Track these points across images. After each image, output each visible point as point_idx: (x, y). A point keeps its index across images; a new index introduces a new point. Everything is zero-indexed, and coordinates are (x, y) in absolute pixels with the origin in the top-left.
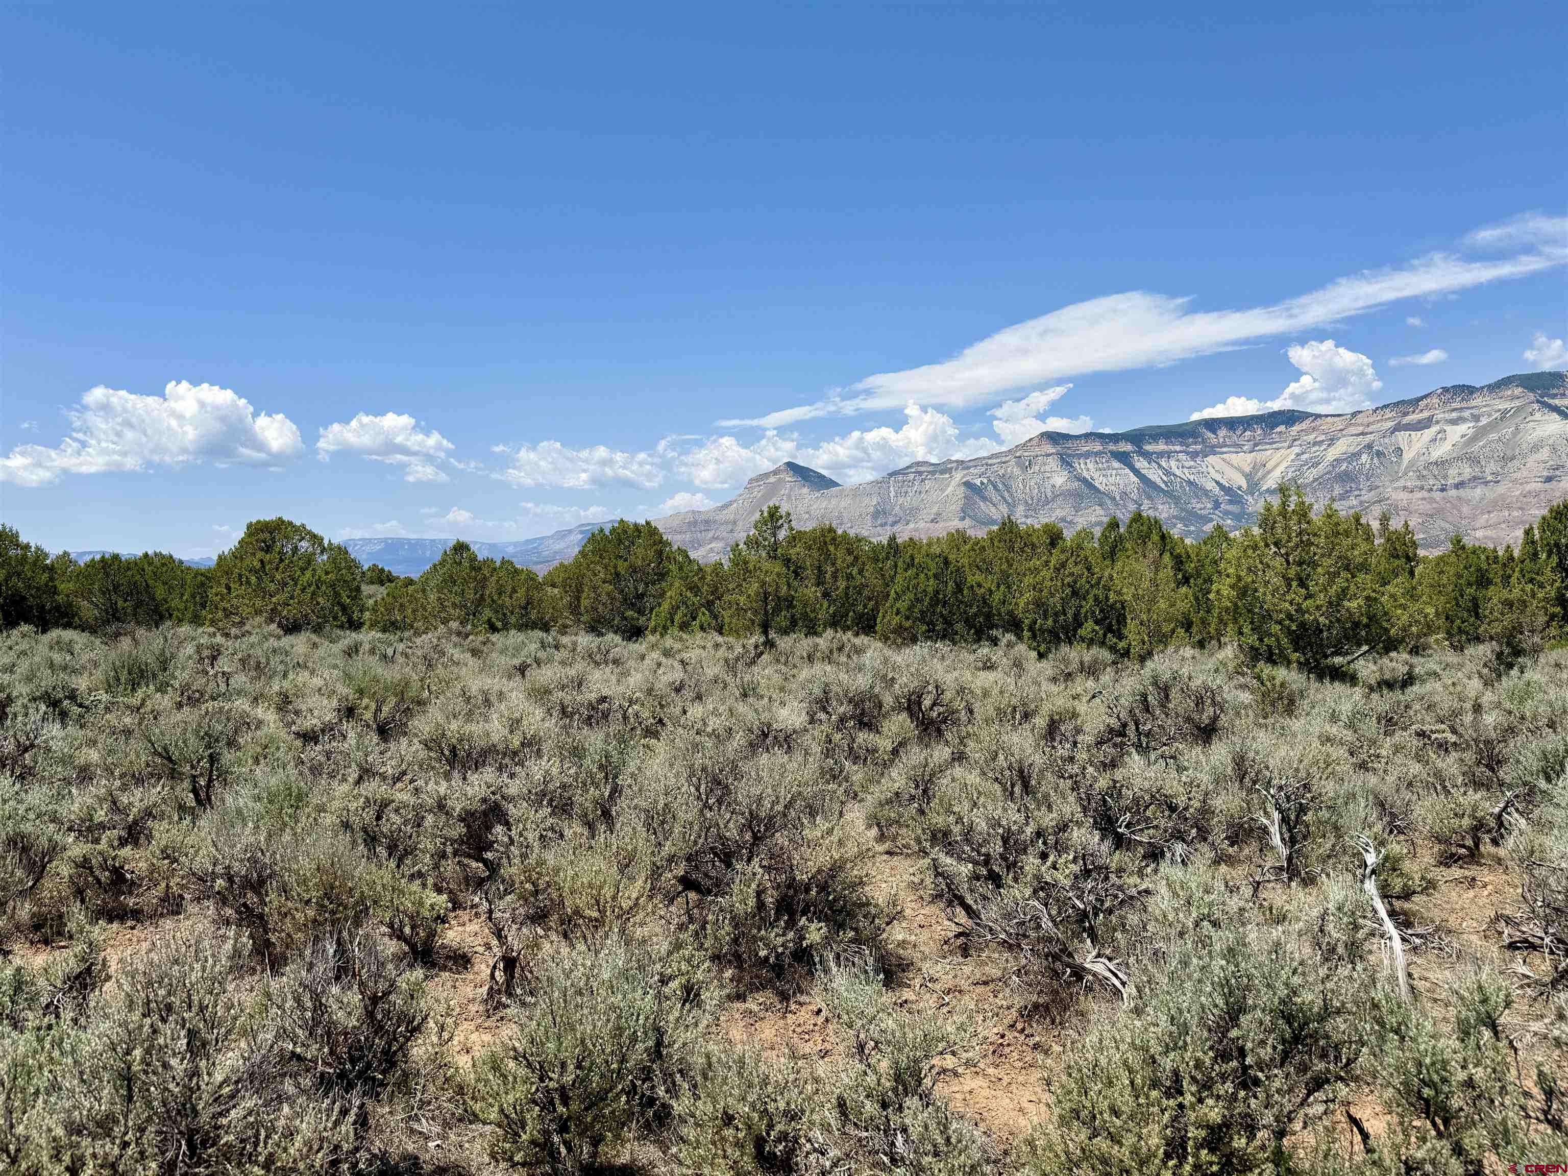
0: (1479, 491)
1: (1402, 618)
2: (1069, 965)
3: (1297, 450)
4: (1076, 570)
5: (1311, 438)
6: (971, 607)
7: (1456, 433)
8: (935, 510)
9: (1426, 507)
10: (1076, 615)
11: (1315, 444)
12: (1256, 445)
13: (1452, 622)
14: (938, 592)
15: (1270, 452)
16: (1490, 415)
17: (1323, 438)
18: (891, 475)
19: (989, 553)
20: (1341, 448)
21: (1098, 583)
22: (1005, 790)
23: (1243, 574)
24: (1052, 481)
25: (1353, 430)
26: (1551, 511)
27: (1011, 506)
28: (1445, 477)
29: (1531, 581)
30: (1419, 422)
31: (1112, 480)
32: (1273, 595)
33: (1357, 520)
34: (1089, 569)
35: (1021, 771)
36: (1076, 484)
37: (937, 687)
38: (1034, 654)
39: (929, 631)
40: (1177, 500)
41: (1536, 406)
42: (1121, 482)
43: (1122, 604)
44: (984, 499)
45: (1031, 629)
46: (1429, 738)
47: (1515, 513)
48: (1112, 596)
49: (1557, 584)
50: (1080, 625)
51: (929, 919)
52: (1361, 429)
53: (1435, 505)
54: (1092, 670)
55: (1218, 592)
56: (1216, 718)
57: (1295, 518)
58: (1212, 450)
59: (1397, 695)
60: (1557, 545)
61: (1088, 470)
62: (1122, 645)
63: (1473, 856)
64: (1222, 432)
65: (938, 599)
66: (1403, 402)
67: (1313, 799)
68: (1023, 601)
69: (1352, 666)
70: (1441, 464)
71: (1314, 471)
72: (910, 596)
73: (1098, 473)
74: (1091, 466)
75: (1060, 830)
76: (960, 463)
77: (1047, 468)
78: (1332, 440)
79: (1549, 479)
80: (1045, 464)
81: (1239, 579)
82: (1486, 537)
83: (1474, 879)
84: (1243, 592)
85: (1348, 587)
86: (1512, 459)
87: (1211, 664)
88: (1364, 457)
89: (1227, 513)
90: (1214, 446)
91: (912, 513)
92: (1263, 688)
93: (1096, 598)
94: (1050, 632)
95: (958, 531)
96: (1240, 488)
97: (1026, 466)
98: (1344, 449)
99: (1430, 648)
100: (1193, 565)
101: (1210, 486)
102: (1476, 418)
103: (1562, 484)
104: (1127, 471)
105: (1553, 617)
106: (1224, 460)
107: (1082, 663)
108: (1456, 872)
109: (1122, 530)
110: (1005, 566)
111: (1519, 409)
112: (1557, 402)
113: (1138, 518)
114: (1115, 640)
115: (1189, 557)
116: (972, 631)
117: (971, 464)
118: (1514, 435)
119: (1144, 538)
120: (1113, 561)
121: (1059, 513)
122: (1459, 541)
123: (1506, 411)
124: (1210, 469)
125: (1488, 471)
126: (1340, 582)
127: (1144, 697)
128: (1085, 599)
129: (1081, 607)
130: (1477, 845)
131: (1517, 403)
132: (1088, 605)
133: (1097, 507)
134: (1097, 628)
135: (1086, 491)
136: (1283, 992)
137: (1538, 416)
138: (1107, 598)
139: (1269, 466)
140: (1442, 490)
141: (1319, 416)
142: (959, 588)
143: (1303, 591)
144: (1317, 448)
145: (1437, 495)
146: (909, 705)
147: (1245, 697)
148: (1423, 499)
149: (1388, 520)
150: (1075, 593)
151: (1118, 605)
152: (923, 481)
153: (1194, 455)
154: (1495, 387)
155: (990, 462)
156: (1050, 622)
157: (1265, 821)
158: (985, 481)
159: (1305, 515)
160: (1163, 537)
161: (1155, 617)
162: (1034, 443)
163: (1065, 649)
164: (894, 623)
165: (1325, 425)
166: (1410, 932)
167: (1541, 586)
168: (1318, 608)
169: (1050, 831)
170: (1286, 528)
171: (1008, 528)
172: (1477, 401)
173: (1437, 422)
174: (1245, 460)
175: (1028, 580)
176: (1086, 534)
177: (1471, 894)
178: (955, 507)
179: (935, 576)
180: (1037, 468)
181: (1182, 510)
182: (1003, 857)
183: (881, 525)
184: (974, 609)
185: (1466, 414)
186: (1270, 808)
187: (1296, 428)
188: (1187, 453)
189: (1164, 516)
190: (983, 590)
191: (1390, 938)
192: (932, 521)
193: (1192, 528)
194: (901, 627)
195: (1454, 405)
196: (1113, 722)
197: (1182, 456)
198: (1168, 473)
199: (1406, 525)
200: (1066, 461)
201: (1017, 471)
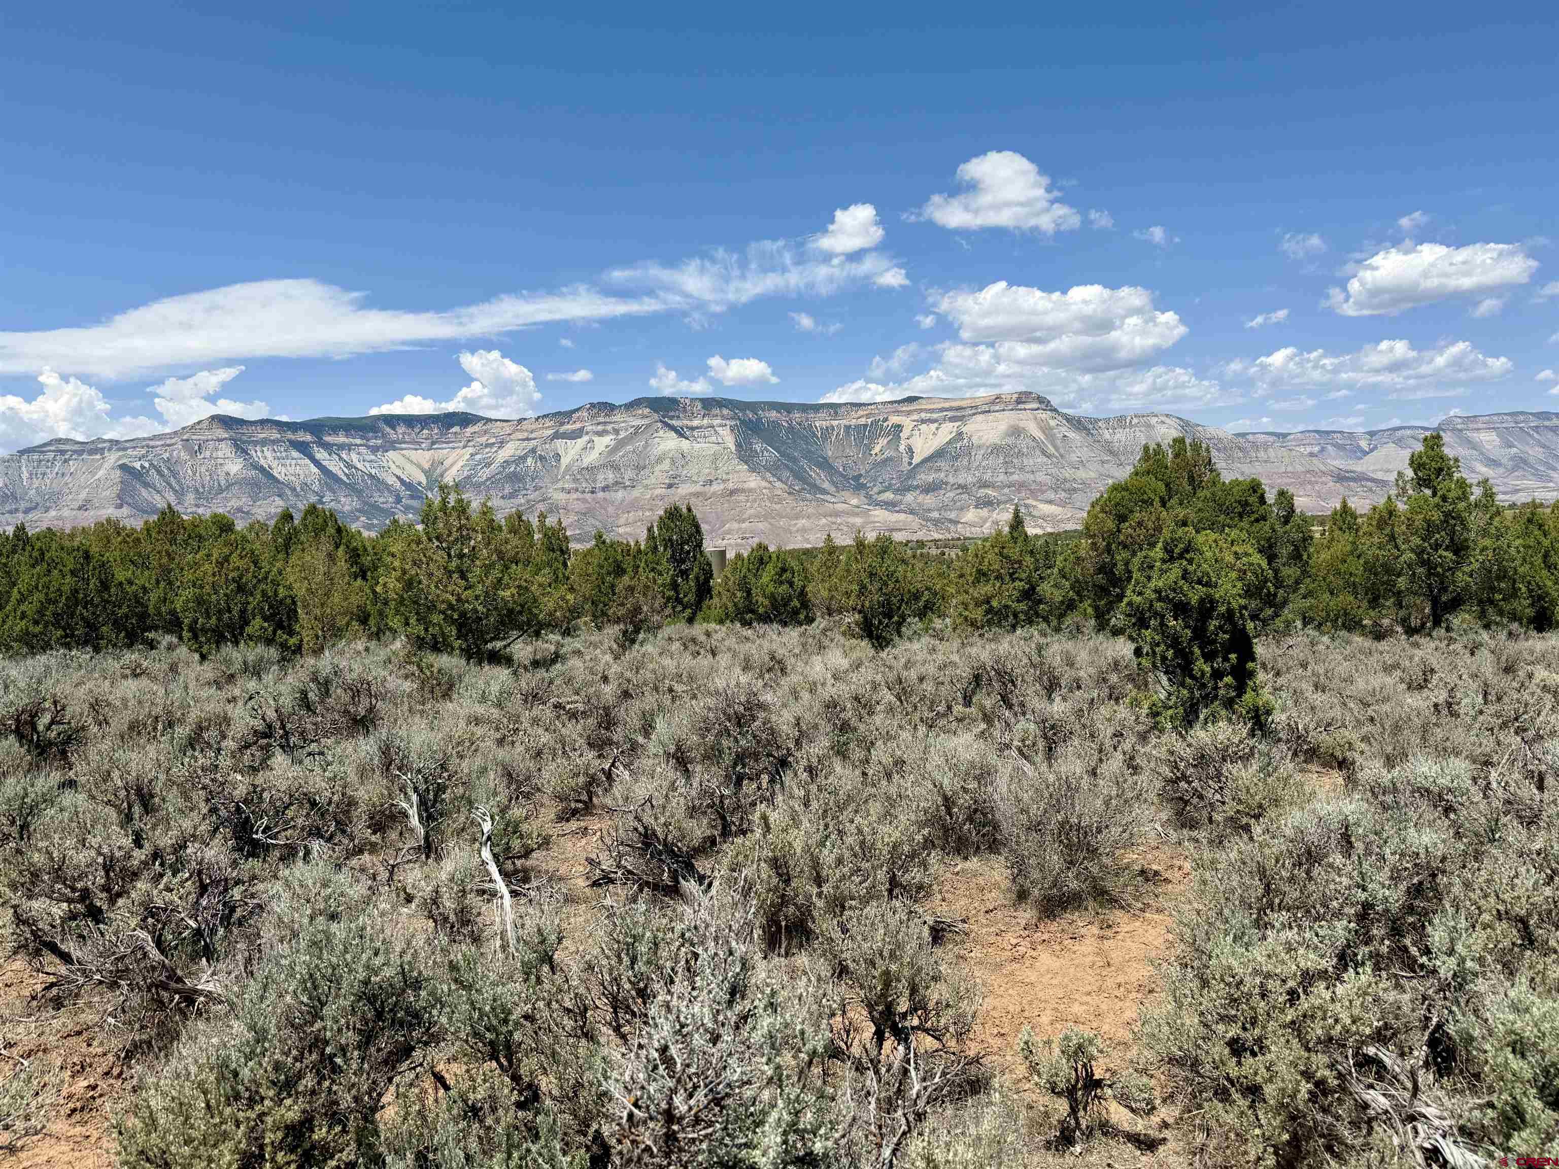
0: (620, 494)
1: (548, 604)
2: (177, 991)
3: (470, 450)
4: (240, 563)
5: (483, 440)
6: (120, 607)
7: (603, 443)
8: (83, 495)
9: (580, 506)
10: (243, 612)
11: (487, 446)
12: (433, 443)
13: (597, 606)
14: (77, 591)
15: (445, 451)
16: (626, 430)
17: (493, 440)
18: (22, 452)
19: (146, 547)
20: (509, 451)
21: (266, 578)
22: (120, 812)
23: (407, 567)
24: (226, 468)
25: (520, 435)
26: (666, 512)
27: (180, 494)
28: (594, 481)
29: (653, 570)
30: (573, 432)
31: (291, 470)
32: (437, 587)
33: (520, 517)
34: (255, 563)
35: (139, 790)
36: (253, 472)
37: (55, 703)
38: (197, 656)
39: (66, 636)
40: (359, 493)
41: (659, 425)
42: (301, 472)
43: (293, 599)
44: (146, 485)
45: (191, 629)
46: (564, 708)
47: (647, 514)
48: (282, 592)
49: (671, 572)
50: (247, 623)
51: (20, 975)
52: (526, 434)
53: (587, 505)
54: (256, 670)
55: (385, 585)
56: (371, 709)
57: (455, 514)
58: (391, 445)
59: (541, 673)
60: (670, 540)
61: (265, 458)
62: (293, 641)
63: (588, 808)
64: (401, 429)
65: (76, 599)
66: (559, 413)
67: (450, 778)
68: (182, 600)
69: (508, 649)
70: (590, 469)
71: (487, 471)
72: (38, 596)
73: (276, 462)
74: (268, 454)
75: (181, 847)
76: (114, 443)
77: (220, 454)
78: (502, 443)
79: (670, 486)
80: (217, 449)
81: (404, 572)
82: (627, 533)
83: (586, 828)
84: (409, 585)
85: (501, 579)
86: (644, 468)
87: (383, 653)
88: (529, 460)
89: (408, 508)
90: (395, 442)
91: (53, 499)
92: (422, 676)
93: (264, 593)
94: (213, 631)
95: (109, 520)
96: (420, 484)
97: (195, 450)
98: (511, 452)
99: (579, 629)
100: (369, 558)
101: (391, 480)
102: (616, 432)
103: (679, 490)
104: (307, 461)
105: (669, 599)
106: (404, 456)
107: (245, 663)
108: (574, 825)
109: (296, 522)
110: (165, 560)
111: (648, 426)
112: (674, 422)
113: (312, 510)
114: (285, 636)
115: (365, 550)
116: (123, 634)
117: (128, 445)
118: (646, 446)
119: (318, 531)
120: (287, 554)
121: (234, 503)
122: (601, 537)
123: (638, 427)
124: (393, 467)
125: (626, 477)
126: (496, 573)
127: (304, 694)
128: (252, 594)
129: (248, 603)
130: (591, 799)
131: (646, 421)
132: (254, 601)
133: (277, 498)
134: (266, 624)
135: (264, 480)
136: (362, 975)
137: (661, 433)
138: (276, 594)
139: (447, 463)
140: (593, 492)
141: (489, 420)
142: (105, 586)
143: (463, 583)
144: (487, 450)
145: (588, 496)
146: (17, 727)
147: (407, 686)
148: (578, 499)
149: (545, 517)
150: (241, 589)
151: (289, 601)
152: (66, 461)
153: (374, 450)
154: (631, 406)
155: (151, 443)
156: (213, 621)
157: (404, 805)
158: (147, 465)
159: (464, 511)
160: (339, 530)
161: (328, 611)
162: (204, 425)
163: (228, 650)
164: (18, 628)
165: (495, 428)
166: (527, 886)
167: (660, 574)
168: (477, 598)
169: (168, 850)
170: (447, 523)
171: (169, 517)
172: (618, 417)
173: (587, 433)
174: (424, 457)
175: (188, 576)
176: (258, 527)
177: (584, 841)
178: (110, 493)
179: (73, 573)
180: (208, 454)
181: (365, 503)
182: (106, 888)
183: (10, 512)
184: (125, 609)
185: (609, 427)
186: (410, 792)
187: (470, 430)
188: (368, 447)
189: (347, 508)
190: (134, 587)
191: (502, 897)
192: (80, 508)
193: (375, 522)
194: (27, 633)
195: (601, 419)
196: (259, 724)
197: (363, 450)
198: (349, 466)
199: (560, 522)
200: (241, 448)
201: (184, 455)
